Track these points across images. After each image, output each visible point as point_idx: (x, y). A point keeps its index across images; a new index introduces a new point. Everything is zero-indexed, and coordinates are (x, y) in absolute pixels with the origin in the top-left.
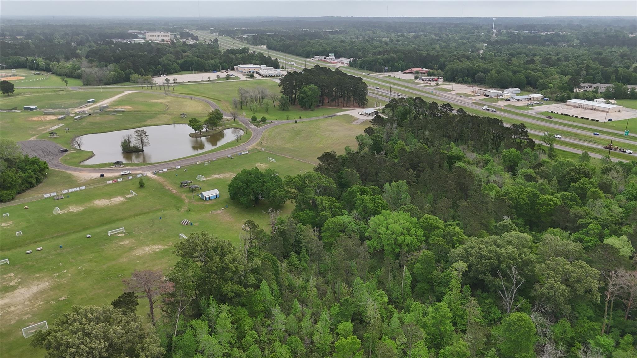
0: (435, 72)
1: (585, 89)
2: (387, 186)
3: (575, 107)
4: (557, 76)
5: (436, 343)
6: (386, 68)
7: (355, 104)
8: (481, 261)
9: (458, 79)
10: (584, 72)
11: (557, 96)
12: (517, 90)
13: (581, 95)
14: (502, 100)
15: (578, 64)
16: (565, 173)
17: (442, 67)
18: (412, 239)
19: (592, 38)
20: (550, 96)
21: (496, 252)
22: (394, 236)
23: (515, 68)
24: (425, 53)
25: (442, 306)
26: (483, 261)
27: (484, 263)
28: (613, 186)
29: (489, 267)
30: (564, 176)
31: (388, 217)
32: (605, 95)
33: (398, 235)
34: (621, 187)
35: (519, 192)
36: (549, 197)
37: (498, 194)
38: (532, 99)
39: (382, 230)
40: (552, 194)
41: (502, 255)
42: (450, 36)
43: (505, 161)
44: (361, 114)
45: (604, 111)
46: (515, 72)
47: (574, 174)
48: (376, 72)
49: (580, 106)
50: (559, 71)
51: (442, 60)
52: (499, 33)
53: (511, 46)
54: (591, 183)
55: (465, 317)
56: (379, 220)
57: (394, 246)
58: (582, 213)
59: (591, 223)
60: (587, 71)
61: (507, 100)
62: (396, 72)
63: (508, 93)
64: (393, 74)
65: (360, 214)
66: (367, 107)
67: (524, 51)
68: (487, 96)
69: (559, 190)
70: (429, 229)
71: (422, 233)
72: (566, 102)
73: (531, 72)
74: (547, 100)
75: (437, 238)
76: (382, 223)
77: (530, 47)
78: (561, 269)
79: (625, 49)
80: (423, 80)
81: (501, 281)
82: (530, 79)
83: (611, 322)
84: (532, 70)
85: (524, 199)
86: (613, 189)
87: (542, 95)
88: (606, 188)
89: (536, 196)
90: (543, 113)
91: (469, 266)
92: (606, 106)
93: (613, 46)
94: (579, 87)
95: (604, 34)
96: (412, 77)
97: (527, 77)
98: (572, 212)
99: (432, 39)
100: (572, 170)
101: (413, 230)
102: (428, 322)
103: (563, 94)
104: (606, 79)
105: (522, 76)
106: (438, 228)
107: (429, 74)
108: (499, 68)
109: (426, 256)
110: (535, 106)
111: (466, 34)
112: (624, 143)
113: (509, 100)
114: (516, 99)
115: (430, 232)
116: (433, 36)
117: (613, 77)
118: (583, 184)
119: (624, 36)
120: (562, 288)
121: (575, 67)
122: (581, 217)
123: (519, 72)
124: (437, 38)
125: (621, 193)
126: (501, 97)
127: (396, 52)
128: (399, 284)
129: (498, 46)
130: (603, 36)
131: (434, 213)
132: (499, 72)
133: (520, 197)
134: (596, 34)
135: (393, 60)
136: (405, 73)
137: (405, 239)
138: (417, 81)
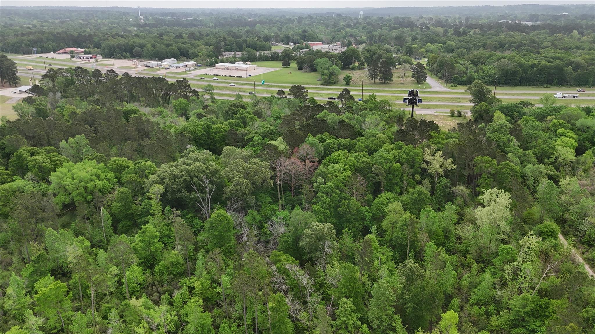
0: (92, 50)
1: (227, 56)
2: (63, 143)
3: (223, 69)
4: (203, 47)
5: (149, 265)
6: (35, 49)
7: (4, 85)
8: (175, 181)
9: (116, 55)
10: (223, 43)
11: (207, 62)
12: (173, 60)
13: (225, 60)
14: (163, 68)
15: (217, 38)
16: (227, 109)
17: (98, 46)
18: (104, 183)
19: (222, 22)
20: (202, 62)
21: (186, 169)
22: (83, 184)
23: (167, 42)
24: (76, 34)
25: (147, 228)
26: (177, 180)
27: (178, 182)
28: (263, 113)
29: (183, 184)
30: (227, 112)
31: (72, 168)
32: (242, 59)
33: (87, 182)
34: (269, 113)
35: (195, 126)
36: (220, 125)
37: (178, 131)
38: (188, 66)
39: (67, 181)
40: (222, 123)
41: (192, 171)
42: (99, 21)
43: (177, 111)
44: (15, 93)
45: (244, 70)
46: (168, 46)
47: (234, 108)
48: (24, 54)
49: (226, 68)
50: (204, 43)
51: (96, 39)
52: (146, 18)
53: (160, 28)
54: (248, 112)
55: (172, 235)
56: (61, 173)
57: (85, 195)
58: (246, 132)
59: (254, 136)
60: (225, 43)
61: (167, 69)
62: (47, 53)
63: (166, 62)
64: (44, 55)
65: (36, 175)
66: (21, 85)
67: (172, 31)
68: (148, 66)
69: (226, 120)
70: (119, 170)
71: (113, 175)
72: (214, 66)
73: (182, 45)
74: (200, 66)
75: (129, 175)
76: (66, 175)
77: (176, 28)
78: (242, 168)
79: (248, 28)
80: (80, 58)
81: (196, 193)
82: (182, 50)
83: (284, 203)
84: (183, 43)
85: (200, 131)
86: (264, 115)
87: (195, 62)
88: (259, 114)
89: (209, 127)
90: (199, 76)
91: (166, 189)
92: (245, 66)
93: (239, 27)
94: (223, 55)
95: (231, 19)
96: (68, 56)
97: (180, 49)
98: (238, 133)
99: (81, 24)
100: (232, 106)
101: (102, 174)
102: (137, 246)
103: (211, 60)
104: (241, 49)
105: (175, 48)
106: (128, 167)
107: (86, 53)
108: (153, 42)
109: (122, 193)
110: (191, 71)
111: (115, 19)
112: (264, 90)
113: (169, 68)
114: (174, 67)
115: (121, 173)
116: (81, 21)
117: (244, 45)
118: (242, 114)
119: (245, 20)
120: (246, 182)
121: (215, 40)
122: (247, 134)
123: (172, 45)
124: (86, 23)
125: (269, 116)
126: (161, 67)
127: (43, 33)
128: (100, 227)
129: (148, 28)
130: (230, 20)
131: (120, 156)
132: (154, 46)
133: (196, 130)
134: (225, 19)
135: (41, 41)
136: (58, 53)
137: (96, 185)
138: (73, 59)
